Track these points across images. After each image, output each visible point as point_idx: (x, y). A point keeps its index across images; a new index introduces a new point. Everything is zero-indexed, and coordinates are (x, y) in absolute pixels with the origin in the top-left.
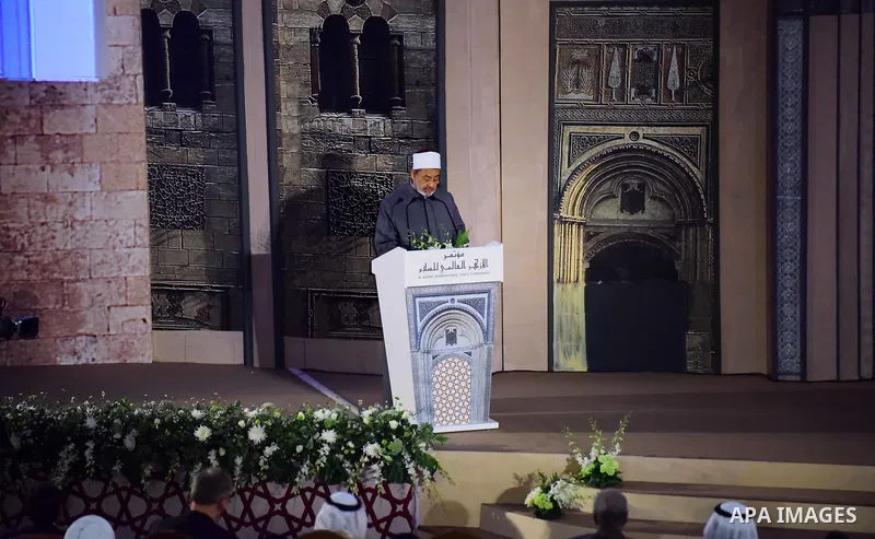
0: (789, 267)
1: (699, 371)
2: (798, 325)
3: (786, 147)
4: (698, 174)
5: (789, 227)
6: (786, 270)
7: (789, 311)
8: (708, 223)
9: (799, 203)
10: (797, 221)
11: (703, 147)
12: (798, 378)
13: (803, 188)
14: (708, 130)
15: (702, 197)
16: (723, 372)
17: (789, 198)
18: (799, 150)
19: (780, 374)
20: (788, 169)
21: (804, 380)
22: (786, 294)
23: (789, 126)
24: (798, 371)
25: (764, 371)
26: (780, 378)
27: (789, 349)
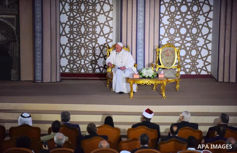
0: (38, 53)
1: (15, 80)
2: (41, 68)
3: (38, 21)
4: (14, 28)
5: (38, 42)
6: (38, 54)
7: (39, 64)
8: (17, 41)
9: (41, 36)
10: (41, 41)
11: (15, 21)
12: (41, 82)
13: (42, 32)
14: (17, 16)
15: (15, 34)
16: (21, 80)
17: (38, 35)
18: (41, 22)
19: (36, 80)
20: (38, 27)
21: (42, 82)
22: (38, 60)
23: (38, 16)
24: (41, 80)
25: (32, 80)
26: (36, 82)
27: (38, 74)
